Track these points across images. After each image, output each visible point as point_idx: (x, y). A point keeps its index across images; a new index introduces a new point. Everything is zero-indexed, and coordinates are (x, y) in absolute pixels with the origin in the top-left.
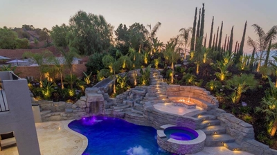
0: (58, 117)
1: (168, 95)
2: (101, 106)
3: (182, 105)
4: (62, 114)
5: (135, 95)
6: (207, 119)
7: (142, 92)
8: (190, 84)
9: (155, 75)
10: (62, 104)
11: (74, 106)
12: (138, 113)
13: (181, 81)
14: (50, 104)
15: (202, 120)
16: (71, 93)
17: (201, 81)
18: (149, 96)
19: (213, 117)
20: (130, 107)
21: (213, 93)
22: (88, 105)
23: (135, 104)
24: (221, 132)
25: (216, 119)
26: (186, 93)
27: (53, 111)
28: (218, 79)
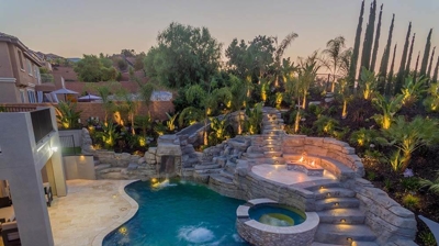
0: (117, 174)
1: (285, 153)
2: (177, 163)
3: (300, 169)
4: (123, 170)
5: (232, 149)
6: (336, 195)
7: (243, 144)
8: (326, 135)
9: (272, 119)
10: (125, 156)
11: (141, 160)
12: (228, 178)
13: (311, 128)
14: (110, 155)
15: (324, 197)
16: (142, 143)
17: (346, 130)
18: (252, 151)
19: (348, 192)
20: (220, 167)
21: (360, 150)
22: (159, 160)
23: (228, 163)
24: (353, 221)
25: (355, 197)
26: (315, 150)
27: (113, 165)
28: (378, 127)
